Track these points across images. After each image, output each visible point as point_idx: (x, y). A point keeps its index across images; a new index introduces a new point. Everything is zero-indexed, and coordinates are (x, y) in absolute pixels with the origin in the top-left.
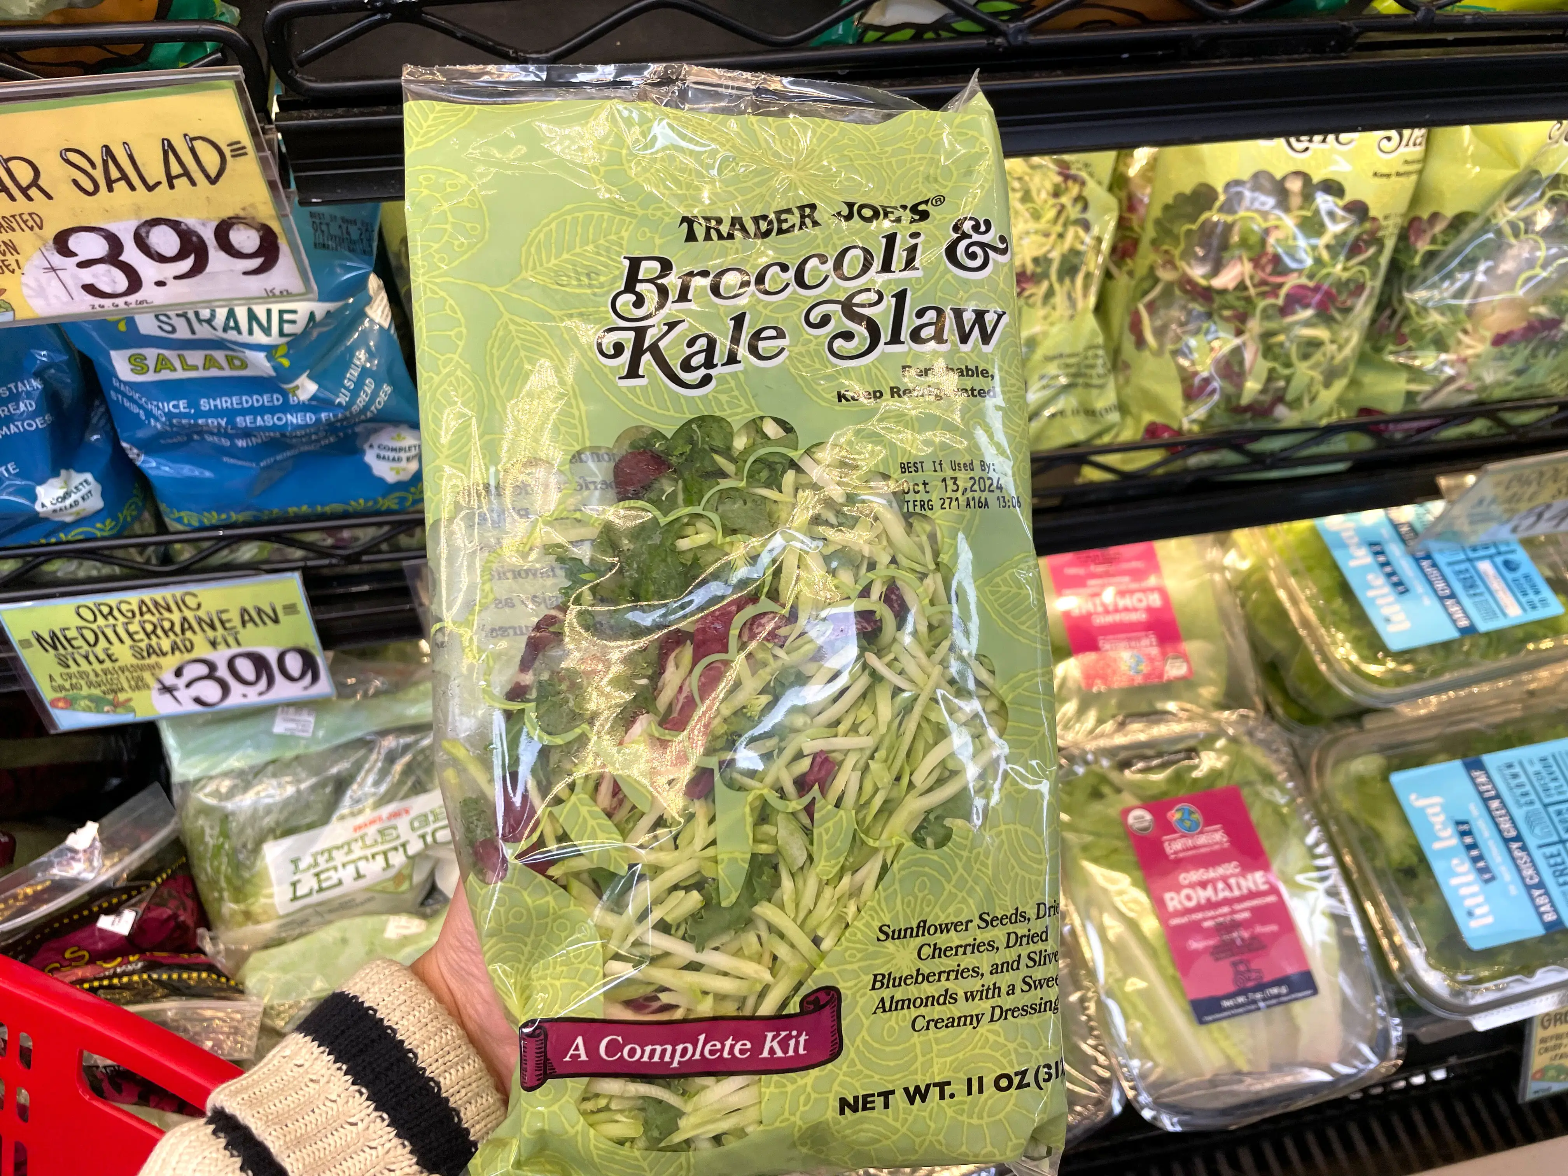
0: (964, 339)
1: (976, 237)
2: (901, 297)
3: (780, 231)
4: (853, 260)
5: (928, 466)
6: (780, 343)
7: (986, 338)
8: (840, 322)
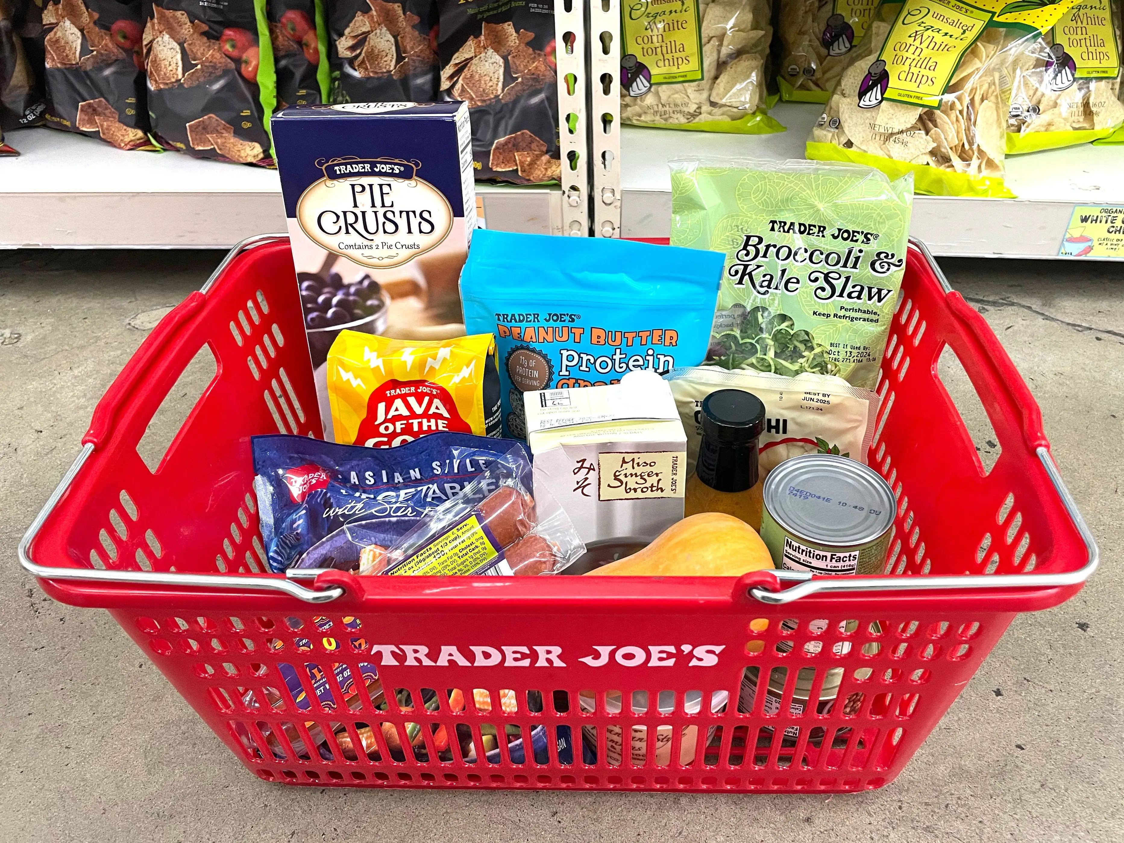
0: (870, 298)
1: (885, 260)
2: (848, 279)
3: (809, 234)
4: (833, 258)
5: (841, 346)
6: (797, 286)
7: (880, 300)
8: (822, 283)
